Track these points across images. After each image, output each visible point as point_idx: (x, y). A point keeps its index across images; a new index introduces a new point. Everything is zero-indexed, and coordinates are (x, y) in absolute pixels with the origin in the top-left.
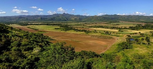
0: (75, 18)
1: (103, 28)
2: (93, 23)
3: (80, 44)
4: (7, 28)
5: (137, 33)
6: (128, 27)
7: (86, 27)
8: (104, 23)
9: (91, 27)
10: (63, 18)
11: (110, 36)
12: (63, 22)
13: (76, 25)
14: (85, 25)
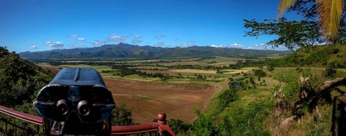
0: (141, 51)
1: (193, 68)
2: (174, 61)
3: (152, 104)
7: (163, 68)
8: (194, 61)
9: (171, 67)
10: (118, 52)
12: (119, 59)
13: (143, 64)
14: (159, 64)
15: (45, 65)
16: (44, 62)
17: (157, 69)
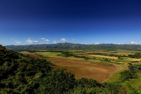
0: (75, 46)
1: (102, 55)
2: (91, 51)
3: (81, 70)
4: (19, 55)
5: (138, 61)
6: (127, 55)
7: (85, 54)
8: (102, 51)
9: (90, 54)
10: (64, 46)
11: (110, 63)
12: (65, 49)
13: (76, 52)
14: (84, 52)
15: (25, 53)
16: (25, 51)
17: (82, 54)
